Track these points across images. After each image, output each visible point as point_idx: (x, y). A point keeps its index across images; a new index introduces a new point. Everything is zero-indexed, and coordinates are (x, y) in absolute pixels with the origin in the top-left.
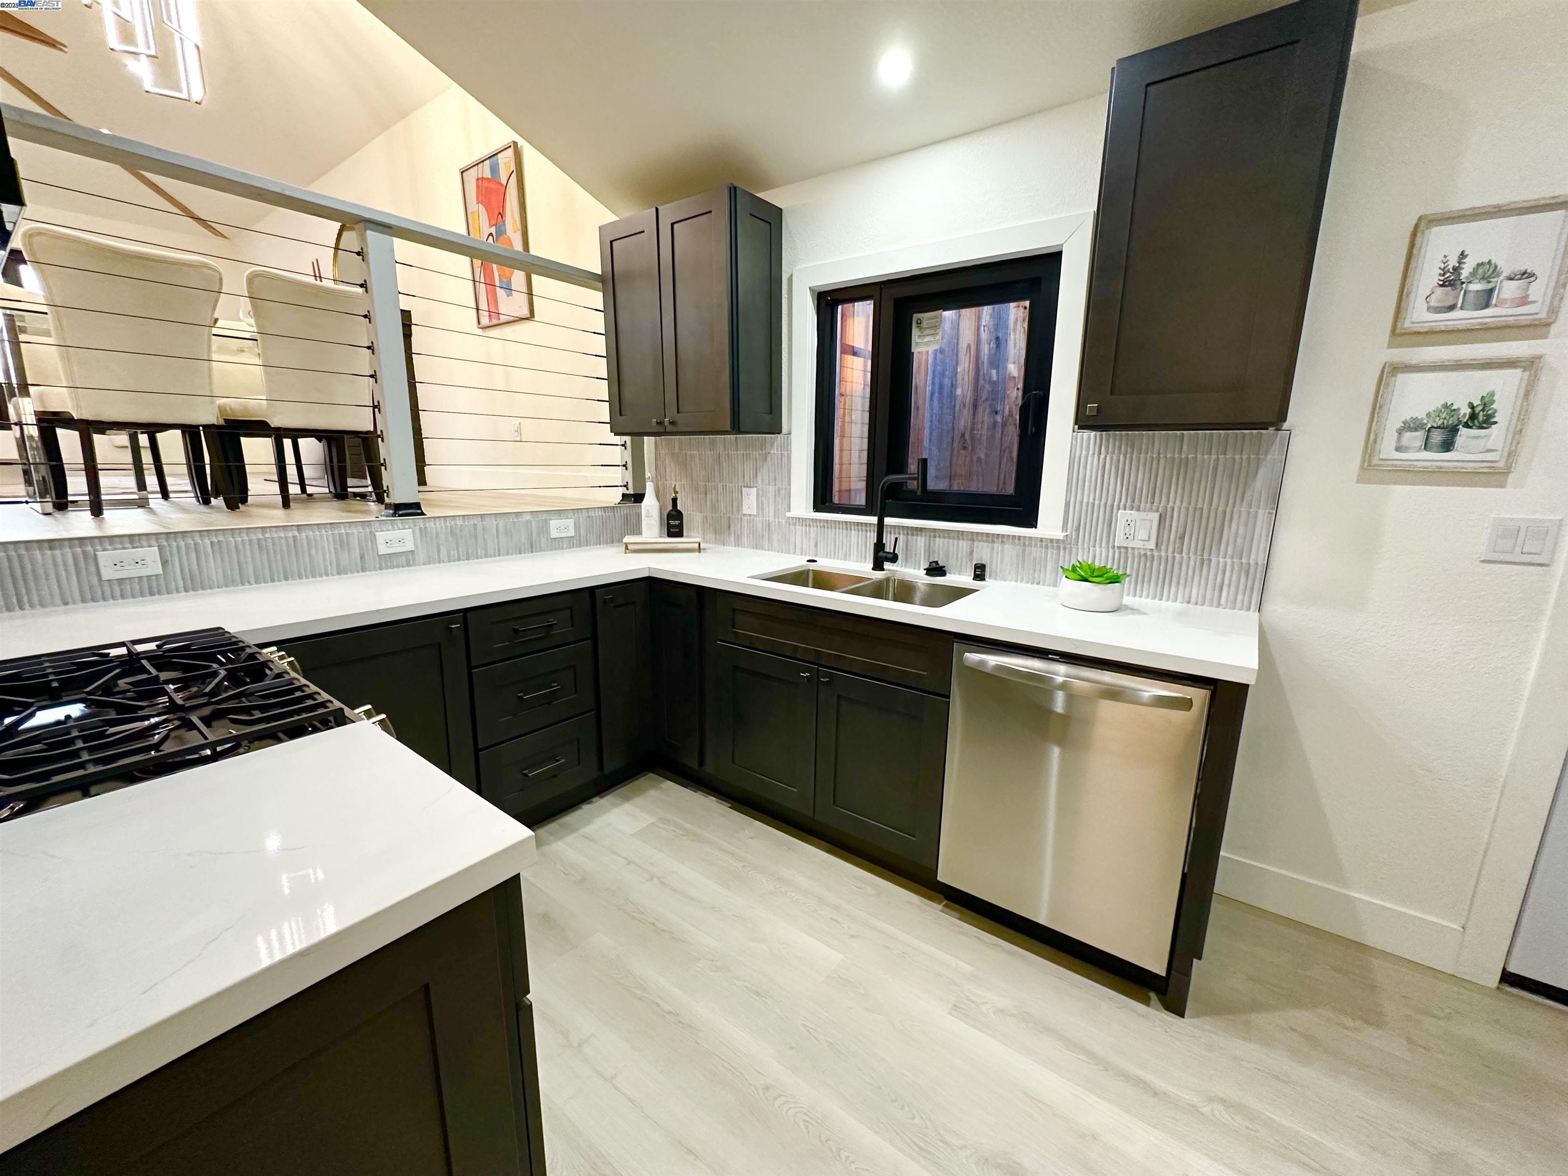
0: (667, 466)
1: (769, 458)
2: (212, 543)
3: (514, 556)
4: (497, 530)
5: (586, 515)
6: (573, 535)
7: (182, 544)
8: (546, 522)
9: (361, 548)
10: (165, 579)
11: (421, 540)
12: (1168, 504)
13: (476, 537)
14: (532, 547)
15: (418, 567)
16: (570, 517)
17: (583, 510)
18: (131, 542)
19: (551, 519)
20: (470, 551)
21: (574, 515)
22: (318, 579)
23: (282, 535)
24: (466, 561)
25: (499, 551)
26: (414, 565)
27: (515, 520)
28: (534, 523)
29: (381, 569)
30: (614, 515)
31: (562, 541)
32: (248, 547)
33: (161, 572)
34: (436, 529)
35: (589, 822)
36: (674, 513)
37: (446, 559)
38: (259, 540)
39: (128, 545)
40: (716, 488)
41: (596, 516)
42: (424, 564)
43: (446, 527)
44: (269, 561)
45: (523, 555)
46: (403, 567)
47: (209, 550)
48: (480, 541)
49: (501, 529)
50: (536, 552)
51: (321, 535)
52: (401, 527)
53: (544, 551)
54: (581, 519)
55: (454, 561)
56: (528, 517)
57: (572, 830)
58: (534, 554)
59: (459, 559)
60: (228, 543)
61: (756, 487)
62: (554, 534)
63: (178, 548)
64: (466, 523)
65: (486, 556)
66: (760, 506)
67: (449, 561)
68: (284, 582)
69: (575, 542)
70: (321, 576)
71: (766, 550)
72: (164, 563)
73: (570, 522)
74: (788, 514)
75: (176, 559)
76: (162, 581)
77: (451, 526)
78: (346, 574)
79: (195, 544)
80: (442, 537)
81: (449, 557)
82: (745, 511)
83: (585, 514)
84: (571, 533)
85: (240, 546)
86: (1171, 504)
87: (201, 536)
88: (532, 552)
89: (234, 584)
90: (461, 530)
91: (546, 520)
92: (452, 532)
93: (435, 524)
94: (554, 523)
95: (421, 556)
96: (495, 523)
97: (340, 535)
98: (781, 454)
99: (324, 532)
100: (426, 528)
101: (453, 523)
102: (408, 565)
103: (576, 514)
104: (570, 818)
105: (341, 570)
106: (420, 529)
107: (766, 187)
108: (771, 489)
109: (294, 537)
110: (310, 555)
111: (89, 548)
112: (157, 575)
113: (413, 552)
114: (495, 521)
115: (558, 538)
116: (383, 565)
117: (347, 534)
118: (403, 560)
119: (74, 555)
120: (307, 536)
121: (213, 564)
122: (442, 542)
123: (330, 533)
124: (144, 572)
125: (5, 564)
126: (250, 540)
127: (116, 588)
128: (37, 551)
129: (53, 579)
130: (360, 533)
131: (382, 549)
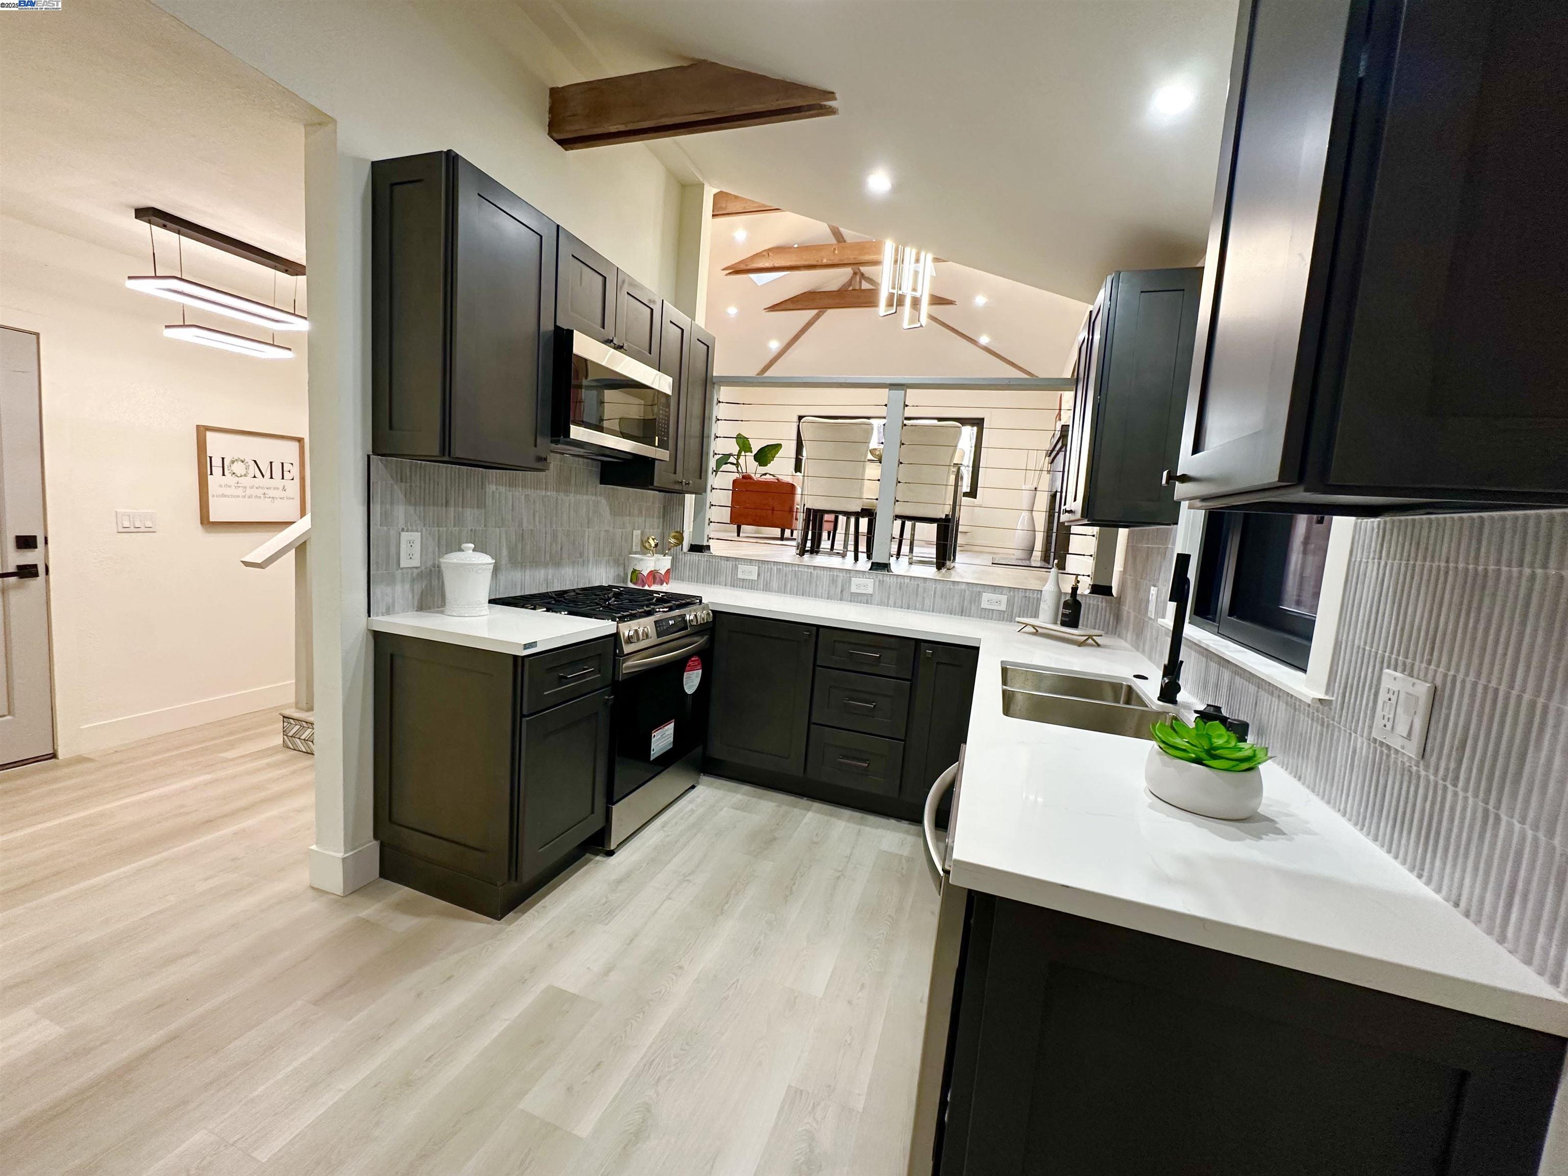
2: (777, 568)
3: (945, 615)
4: (935, 593)
5: (1023, 594)
6: (1004, 609)
8: (979, 594)
9: (842, 586)
10: (758, 583)
11: (878, 589)
12: (1449, 670)
13: (917, 594)
14: (962, 612)
15: (872, 606)
16: (1004, 593)
17: (1021, 590)
18: (750, 562)
19: (984, 592)
20: (911, 603)
21: (1010, 592)
22: (817, 599)
23: (806, 570)
24: (906, 610)
25: (933, 607)
26: (871, 604)
27: (951, 587)
28: (967, 592)
29: (851, 602)
31: (993, 613)
33: (756, 579)
34: (890, 582)
36: (1070, 602)
37: (892, 606)
39: (749, 564)
42: (877, 605)
43: (897, 583)
44: (798, 583)
45: (952, 616)
46: (864, 603)
47: (775, 571)
48: (920, 597)
49: (938, 593)
50: (965, 616)
51: (824, 574)
52: (868, 577)
53: (973, 617)
54: (1016, 598)
55: (898, 608)
56: (964, 587)
58: (963, 617)
59: (901, 607)
60: (783, 570)
61: (1157, 587)
62: (984, 605)
63: (768, 568)
64: (912, 582)
65: (922, 610)
67: (894, 607)
68: (801, 597)
69: (1006, 616)
72: (759, 575)
73: (1004, 598)
75: (763, 574)
76: (756, 582)
77: (901, 583)
78: (831, 599)
79: (771, 568)
80: (892, 589)
81: (895, 603)
82: (1150, 613)
83: (1021, 594)
84: (1003, 607)
86: (1452, 673)
87: (774, 565)
88: (962, 616)
89: (781, 593)
90: (907, 587)
91: (980, 592)
92: (900, 586)
93: (890, 579)
94: (986, 596)
95: (877, 598)
96: (934, 586)
97: (833, 575)
99: (825, 573)
100: (883, 581)
101: (902, 580)
102: (867, 603)
103: (1011, 593)
105: (829, 597)
106: (880, 580)
108: (1164, 590)
109: (811, 573)
110: (816, 585)
111: (737, 563)
112: (755, 580)
113: (871, 595)
114: (935, 584)
115: (989, 609)
116: (853, 599)
117: (837, 576)
118: (864, 599)
119: (732, 565)
120: (817, 573)
121: (775, 579)
122: (891, 593)
123: (829, 573)
124: (751, 578)
125: (714, 563)
126: (792, 570)
127: (741, 583)
128: (723, 561)
129: (725, 574)
130: (844, 576)
131: (854, 589)
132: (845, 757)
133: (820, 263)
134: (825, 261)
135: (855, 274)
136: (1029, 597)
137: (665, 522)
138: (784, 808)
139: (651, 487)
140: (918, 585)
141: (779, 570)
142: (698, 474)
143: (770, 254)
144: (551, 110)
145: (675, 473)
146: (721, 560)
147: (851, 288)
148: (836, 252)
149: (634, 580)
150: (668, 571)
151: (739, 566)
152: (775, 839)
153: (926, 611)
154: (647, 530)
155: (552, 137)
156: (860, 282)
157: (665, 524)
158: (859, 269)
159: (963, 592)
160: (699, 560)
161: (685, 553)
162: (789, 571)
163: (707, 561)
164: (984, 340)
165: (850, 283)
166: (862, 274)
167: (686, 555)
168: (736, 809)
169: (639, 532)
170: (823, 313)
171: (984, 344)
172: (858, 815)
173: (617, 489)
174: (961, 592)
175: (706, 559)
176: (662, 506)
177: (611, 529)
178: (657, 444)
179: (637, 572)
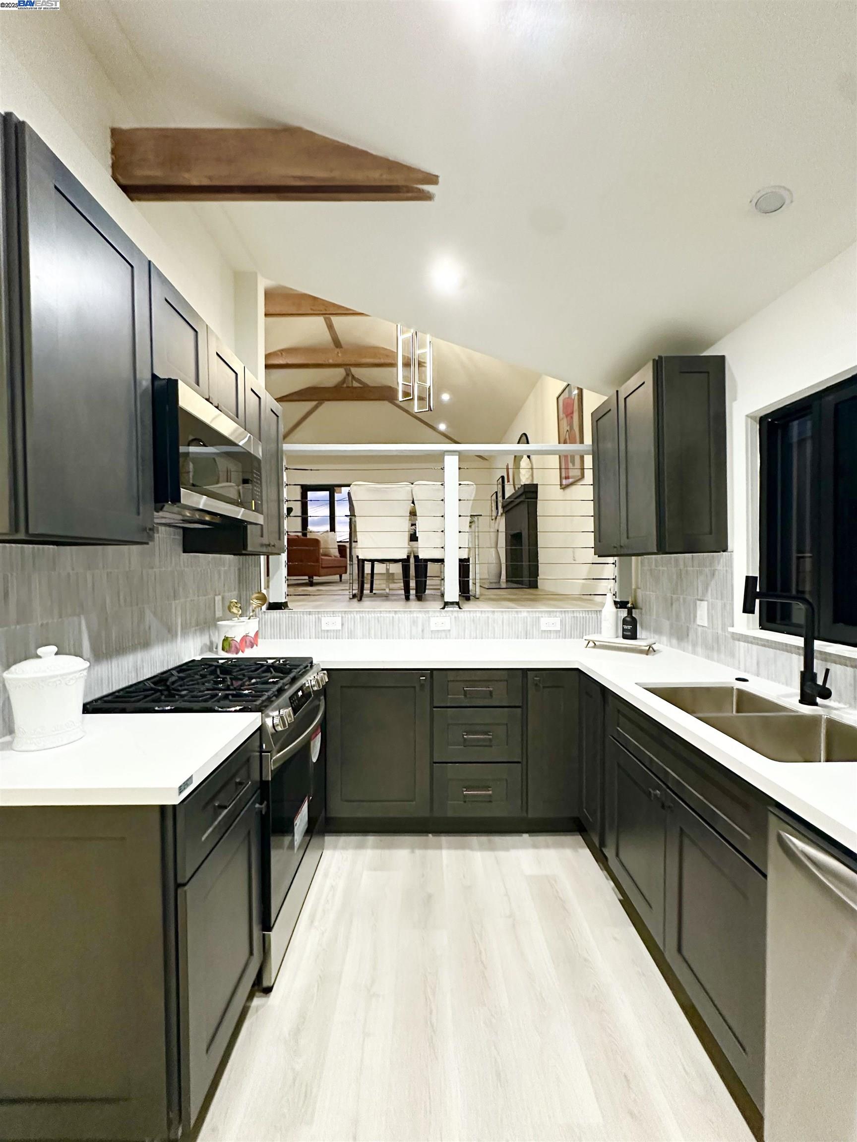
0: (648, 579)
1: (717, 573)
2: (360, 617)
3: (513, 640)
4: (503, 622)
5: (572, 615)
7: (349, 616)
8: (538, 619)
9: (423, 626)
10: (342, 632)
11: (455, 625)
13: (488, 625)
14: (526, 635)
16: (557, 616)
17: (570, 612)
18: (333, 614)
19: (542, 617)
20: (483, 633)
21: (562, 615)
24: (480, 640)
25: (503, 634)
26: (450, 638)
27: (515, 616)
28: (529, 618)
29: (432, 638)
30: (597, 617)
31: (550, 633)
32: (373, 619)
33: (341, 629)
34: (464, 618)
35: (507, 849)
36: (628, 619)
37: (468, 637)
38: (378, 617)
39: (332, 615)
40: (678, 599)
41: (580, 617)
42: (455, 638)
43: (470, 618)
44: (381, 627)
45: (519, 640)
46: (443, 638)
47: (359, 620)
48: (490, 628)
49: (506, 622)
50: (530, 638)
51: (405, 617)
52: (444, 615)
53: (538, 638)
54: (567, 618)
55: (473, 638)
56: (525, 614)
57: (493, 848)
58: (527, 640)
59: (476, 638)
60: (366, 617)
61: (707, 601)
62: (543, 627)
63: (351, 617)
66: (710, 617)
67: (470, 638)
69: (561, 634)
70: (402, 639)
71: (715, 661)
72: (342, 625)
73: (558, 620)
74: (731, 629)
75: (347, 623)
76: (340, 632)
77: (473, 617)
78: (414, 639)
79: (354, 617)
80: (467, 623)
81: (470, 635)
82: (699, 622)
84: (558, 628)
85: (370, 619)
87: (357, 614)
89: (366, 639)
90: (479, 620)
91: (538, 617)
92: (473, 620)
93: (464, 615)
94: (544, 620)
95: (454, 632)
97: (413, 617)
98: (726, 570)
100: (458, 617)
104: (498, 839)
105: (412, 637)
106: (455, 617)
107: (710, 344)
108: (719, 603)
109: (393, 617)
110: (398, 627)
111: (320, 616)
112: (339, 630)
113: (449, 630)
114: (502, 615)
115: (548, 631)
116: (433, 636)
117: (417, 617)
118: (443, 634)
119: (315, 618)
120: (399, 617)
121: (359, 627)
122: (466, 626)
123: (409, 616)
124: (335, 628)
125: (296, 620)
126: (375, 617)
127: (326, 634)
128: (305, 616)
129: (308, 627)
130: (423, 617)
131: (433, 628)
132: (468, 788)
133: (327, 362)
134: (331, 361)
135: (347, 375)
136: (577, 617)
137: (241, 585)
138: (418, 852)
139: (244, 552)
140: (488, 617)
141: (362, 618)
142: (277, 536)
143: (283, 353)
144: (113, 152)
145: (262, 536)
146: (303, 614)
147: (345, 385)
148: (340, 355)
149: (227, 647)
150: (257, 634)
151: (322, 618)
152: (430, 897)
153: (497, 638)
154: (226, 594)
155: (116, 180)
156: (352, 381)
157: (241, 587)
158: (350, 370)
159: (525, 618)
160: (280, 617)
161: (264, 612)
162: (372, 617)
163: (289, 617)
164: (442, 427)
165: (344, 381)
166: (353, 376)
167: (266, 614)
168: (375, 870)
169: (220, 597)
170: (321, 404)
171: (442, 430)
172: (484, 839)
173: (198, 556)
174: (524, 619)
175: (287, 615)
176: (237, 569)
177: (196, 598)
178: (254, 509)
179: (230, 639)
